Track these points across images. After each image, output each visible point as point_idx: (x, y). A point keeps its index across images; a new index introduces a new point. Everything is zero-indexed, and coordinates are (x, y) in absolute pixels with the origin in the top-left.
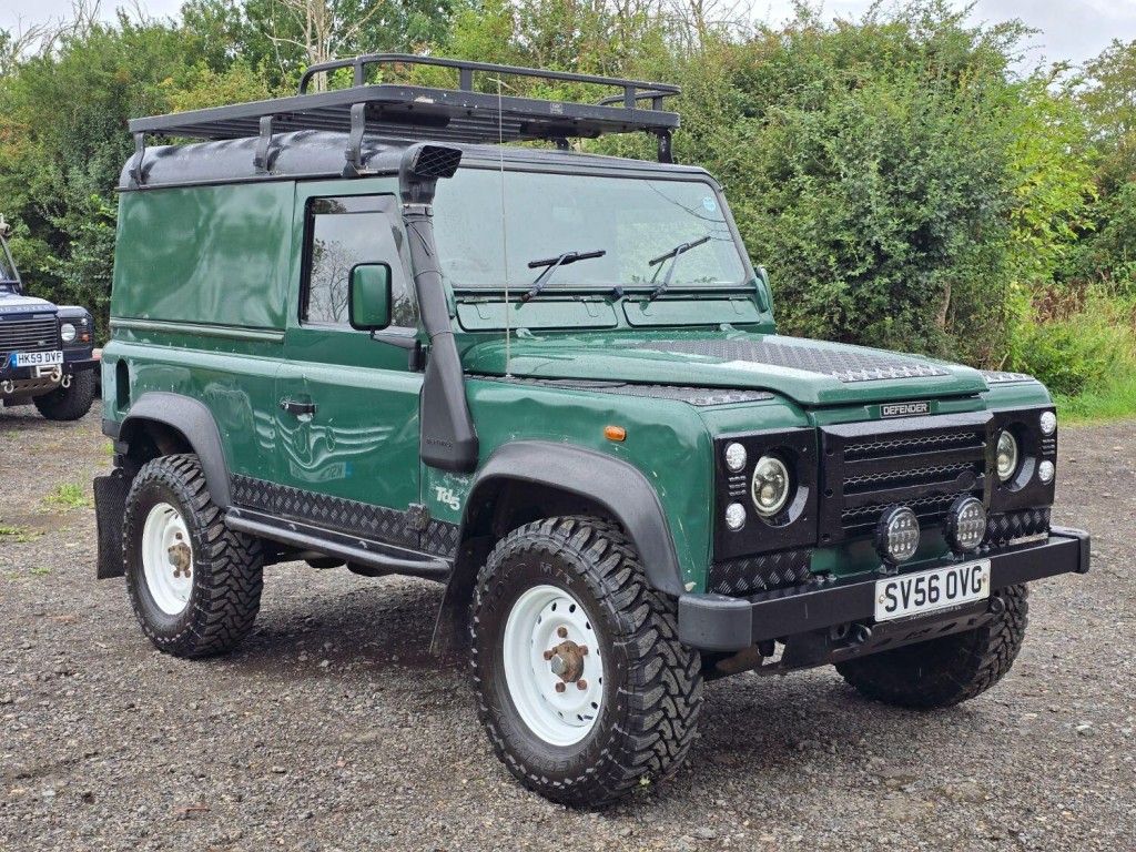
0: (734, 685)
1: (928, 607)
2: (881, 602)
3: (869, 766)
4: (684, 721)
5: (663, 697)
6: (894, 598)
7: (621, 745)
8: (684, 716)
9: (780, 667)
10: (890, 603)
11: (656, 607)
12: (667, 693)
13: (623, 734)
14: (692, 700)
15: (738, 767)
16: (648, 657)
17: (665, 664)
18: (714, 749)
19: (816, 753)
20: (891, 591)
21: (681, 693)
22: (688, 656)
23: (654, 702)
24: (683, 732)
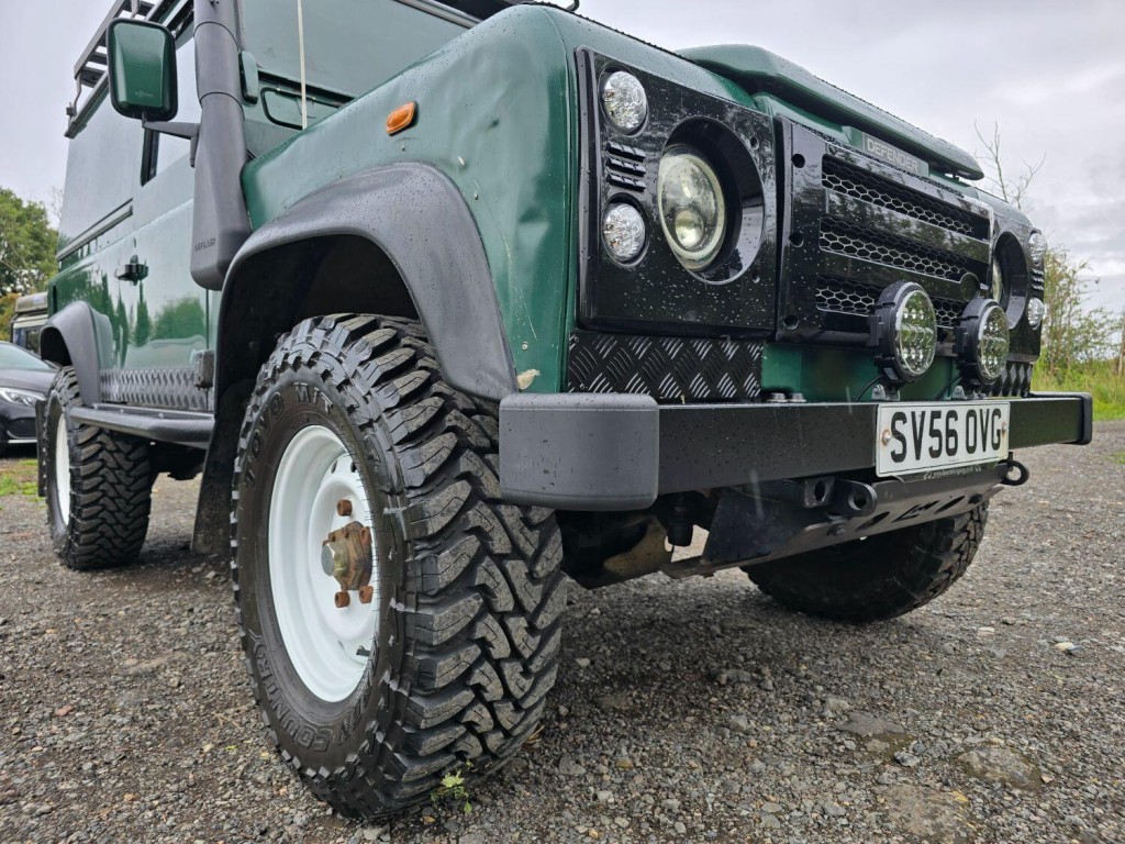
0: (635, 594)
1: (944, 461)
2: (885, 442)
3: (828, 713)
4: (526, 664)
5: (479, 617)
6: (901, 438)
7: (396, 716)
8: (527, 654)
9: (702, 562)
10: (897, 446)
11: (472, 440)
12: (488, 608)
13: (398, 694)
14: (544, 620)
15: (639, 716)
16: (446, 534)
17: (485, 551)
18: (606, 682)
19: (746, 689)
20: (899, 424)
21: (519, 609)
22: (535, 536)
23: (457, 628)
24: (527, 683)
